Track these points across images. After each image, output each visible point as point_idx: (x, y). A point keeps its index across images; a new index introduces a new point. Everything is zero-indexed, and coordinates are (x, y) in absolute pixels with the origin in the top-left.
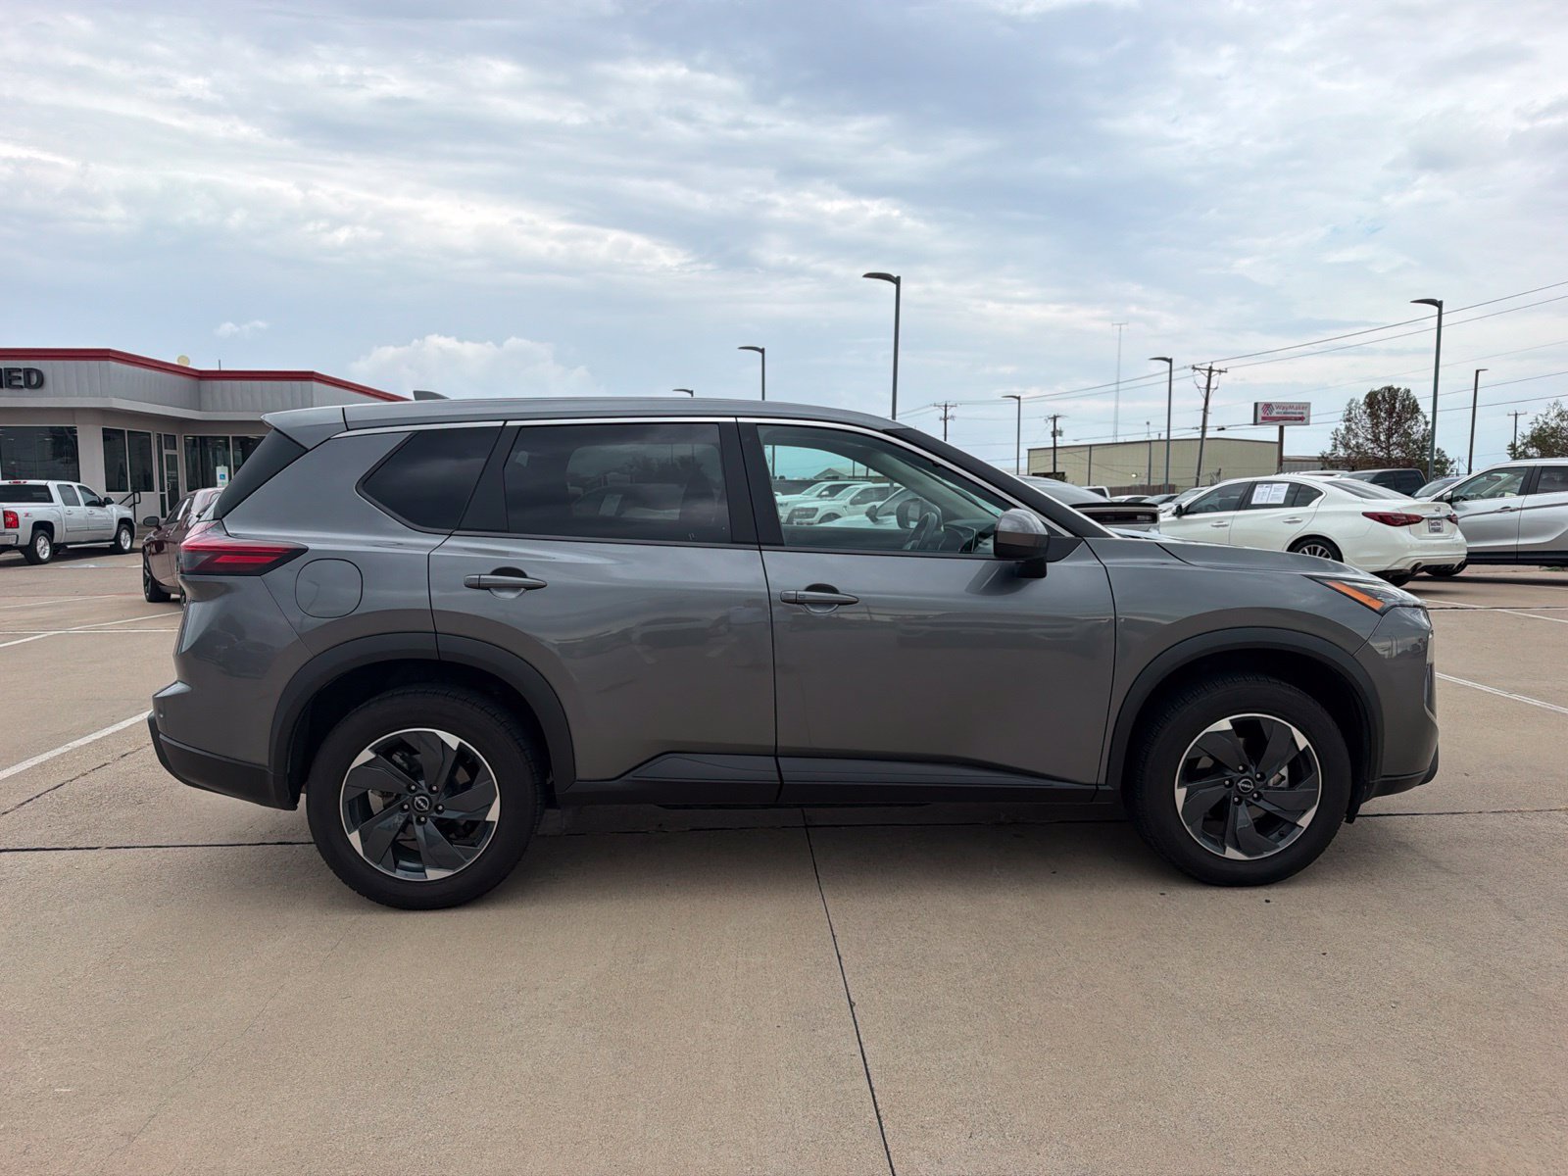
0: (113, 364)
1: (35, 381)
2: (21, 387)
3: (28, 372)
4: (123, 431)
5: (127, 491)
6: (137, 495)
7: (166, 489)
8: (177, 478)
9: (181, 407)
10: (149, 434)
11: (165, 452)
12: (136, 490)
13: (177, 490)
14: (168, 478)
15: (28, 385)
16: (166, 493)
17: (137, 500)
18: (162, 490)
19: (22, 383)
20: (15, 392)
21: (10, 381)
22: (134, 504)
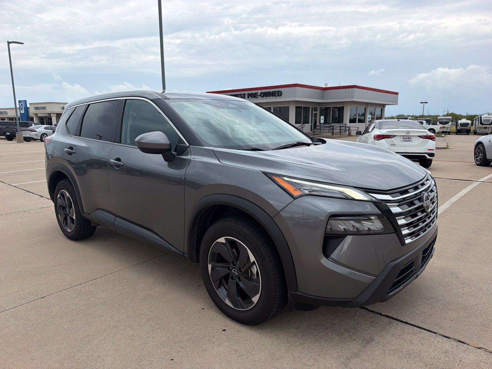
0: (298, 88)
1: (280, 94)
2: (277, 96)
3: (279, 92)
4: (302, 107)
5: (301, 123)
6: (303, 125)
7: (313, 123)
8: (316, 120)
9: (317, 99)
10: (309, 107)
11: (314, 112)
12: (304, 123)
13: (316, 123)
14: (314, 120)
15: (279, 95)
16: (313, 124)
17: (303, 126)
18: (312, 123)
19: (277, 95)
20: (276, 97)
21: (275, 95)
22: (302, 127)
